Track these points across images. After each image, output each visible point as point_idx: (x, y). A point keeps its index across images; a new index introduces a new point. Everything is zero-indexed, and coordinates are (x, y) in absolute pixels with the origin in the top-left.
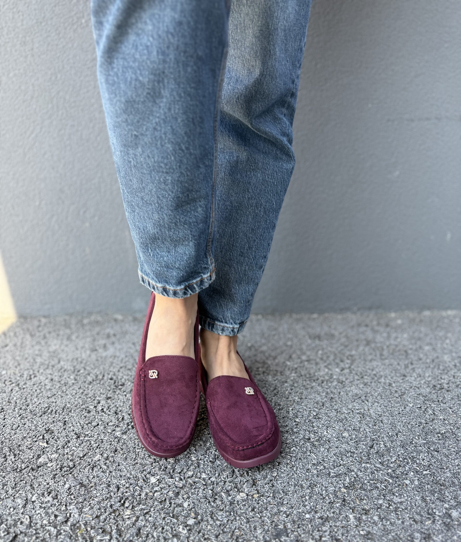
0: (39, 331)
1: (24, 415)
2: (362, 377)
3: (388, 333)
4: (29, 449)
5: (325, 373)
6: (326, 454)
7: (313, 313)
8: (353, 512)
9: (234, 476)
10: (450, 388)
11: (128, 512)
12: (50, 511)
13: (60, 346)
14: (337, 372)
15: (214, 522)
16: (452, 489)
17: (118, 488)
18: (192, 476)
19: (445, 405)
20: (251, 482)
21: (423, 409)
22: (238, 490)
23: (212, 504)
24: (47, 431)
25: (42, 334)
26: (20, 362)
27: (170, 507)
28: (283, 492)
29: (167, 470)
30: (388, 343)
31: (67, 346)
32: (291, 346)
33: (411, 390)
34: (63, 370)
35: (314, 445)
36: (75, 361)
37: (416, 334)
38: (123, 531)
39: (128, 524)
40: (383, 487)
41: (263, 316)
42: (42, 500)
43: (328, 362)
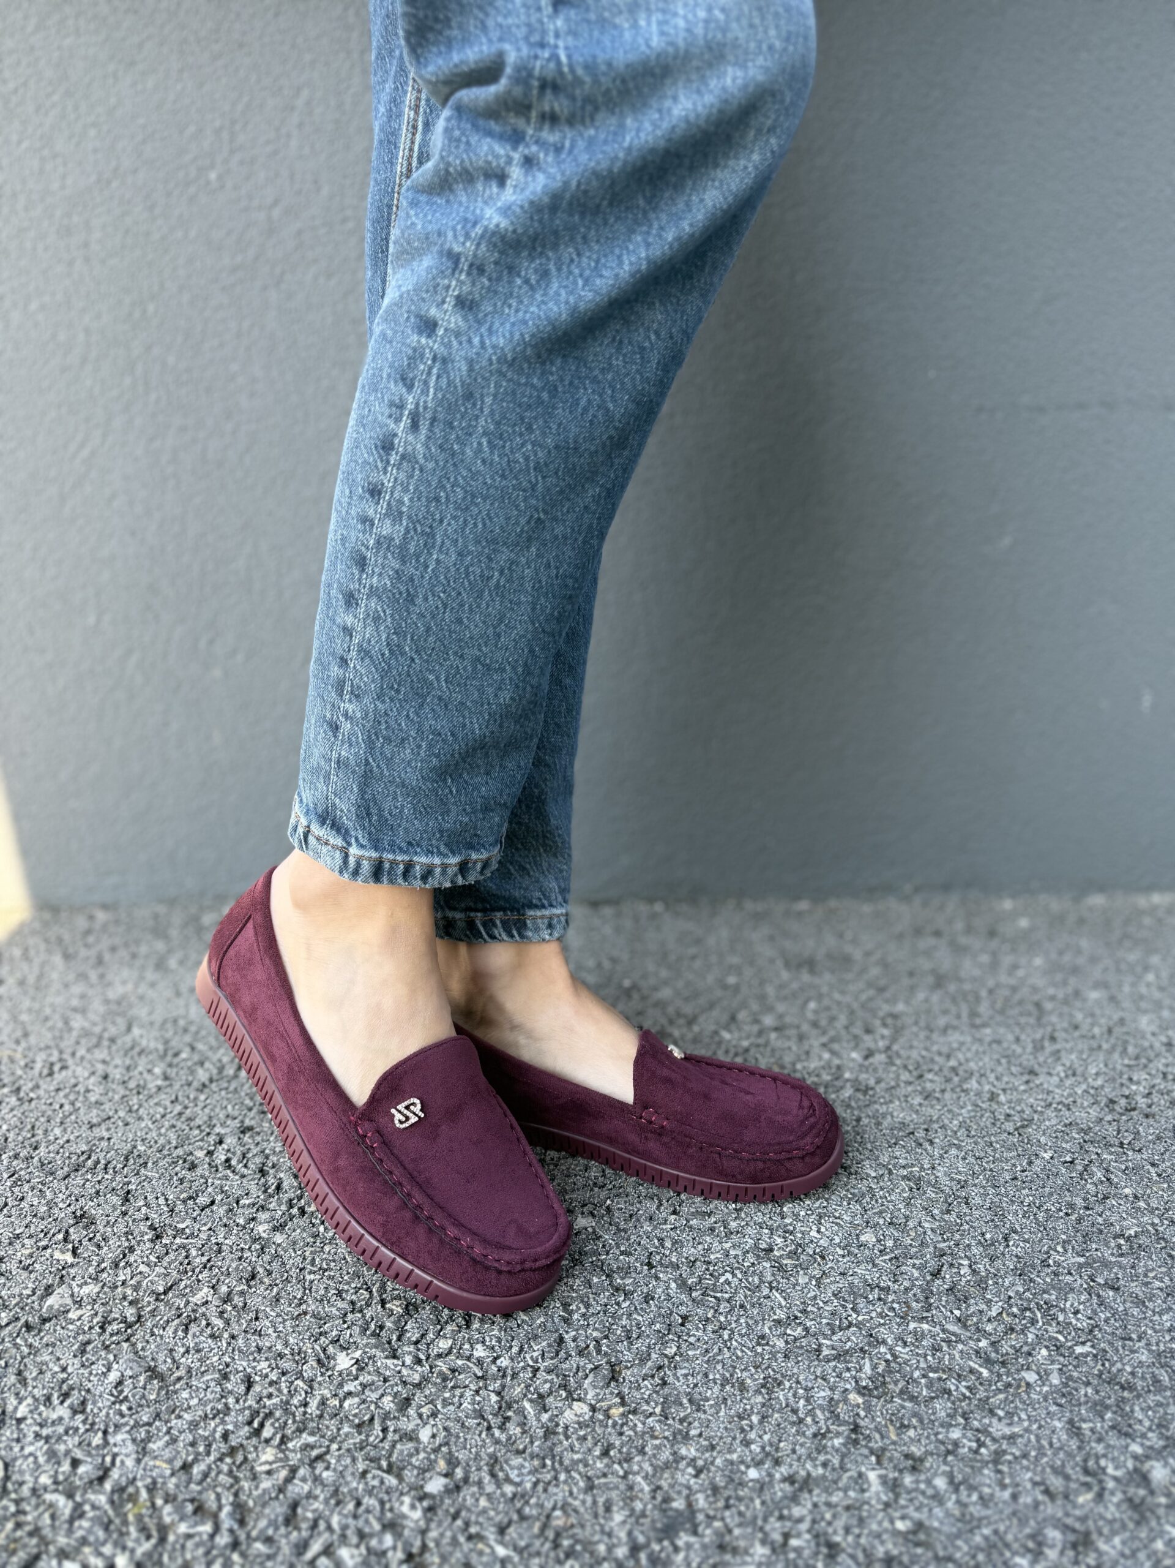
0: (87, 946)
1: (22, 1173)
2: (921, 1076)
3: (994, 954)
4: (25, 1268)
5: (822, 1063)
6: (812, 1294)
7: (797, 898)
8: (879, 1462)
9: (562, 1354)
10: (1154, 1109)
11: (269, 1454)
12: (62, 1448)
13: (136, 986)
14: (853, 1060)
15: (499, 1486)
16: (1151, 1399)
17: (249, 1384)
18: (449, 1352)
19: (1139, 1157)
20: (606, 1371)
21: (1080, 1168)
22: (570, 1394)
23: (497, 1433)
24: (79, 1218)
25: (93, 953)
26: (29, 1028)
27: (382, 1441)
28: (690, 1401)
29: (383, 1333)
30: (991, 983)
31: (152, 985)
32: (736, 989)
33: (1050, 1113)
34: (137, 1050)
35: (781, 1268)
36: (169, 1025)
37: (1067, 958)
38: (250, 1510)
39: (264, 1490)
40: (964, 1390)
41: (667, 906)
42: (44, 1415)
43: (832, 1033)
